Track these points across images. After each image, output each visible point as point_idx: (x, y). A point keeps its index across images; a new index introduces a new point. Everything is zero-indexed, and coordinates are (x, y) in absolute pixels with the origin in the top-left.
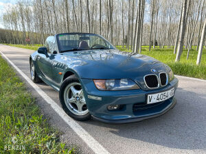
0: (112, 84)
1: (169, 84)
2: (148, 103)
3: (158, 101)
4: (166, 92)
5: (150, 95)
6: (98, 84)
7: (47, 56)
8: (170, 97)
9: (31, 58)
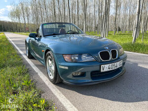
0: (77, 58)
1: (119, 58)
2: (102, 71)
3: (109, 70)
4: (116, 63)
5: (103, 66)
6: (67, 58)
7: (36, 39)
8: (119, 67)
9: (26, 41)
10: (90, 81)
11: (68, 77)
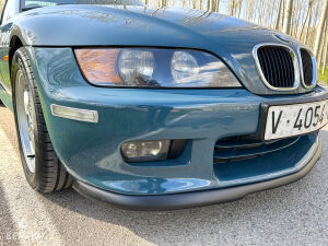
10: (208, 183)
11: (103, 164)
